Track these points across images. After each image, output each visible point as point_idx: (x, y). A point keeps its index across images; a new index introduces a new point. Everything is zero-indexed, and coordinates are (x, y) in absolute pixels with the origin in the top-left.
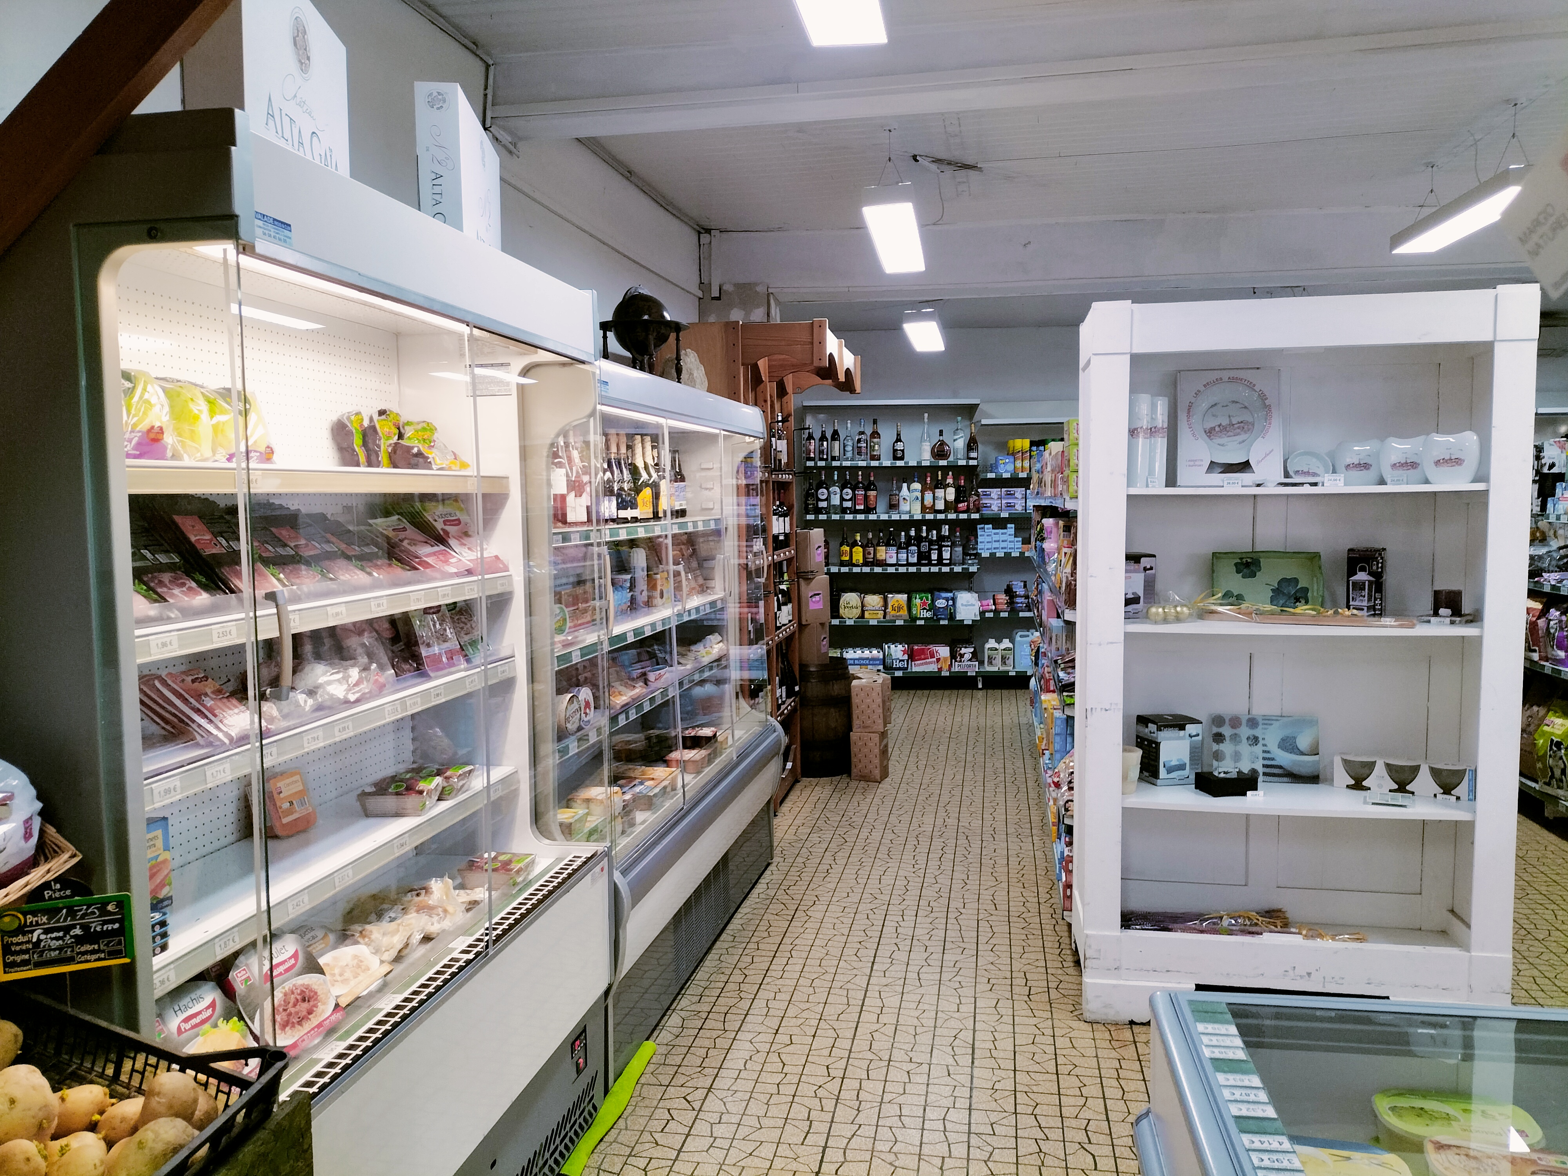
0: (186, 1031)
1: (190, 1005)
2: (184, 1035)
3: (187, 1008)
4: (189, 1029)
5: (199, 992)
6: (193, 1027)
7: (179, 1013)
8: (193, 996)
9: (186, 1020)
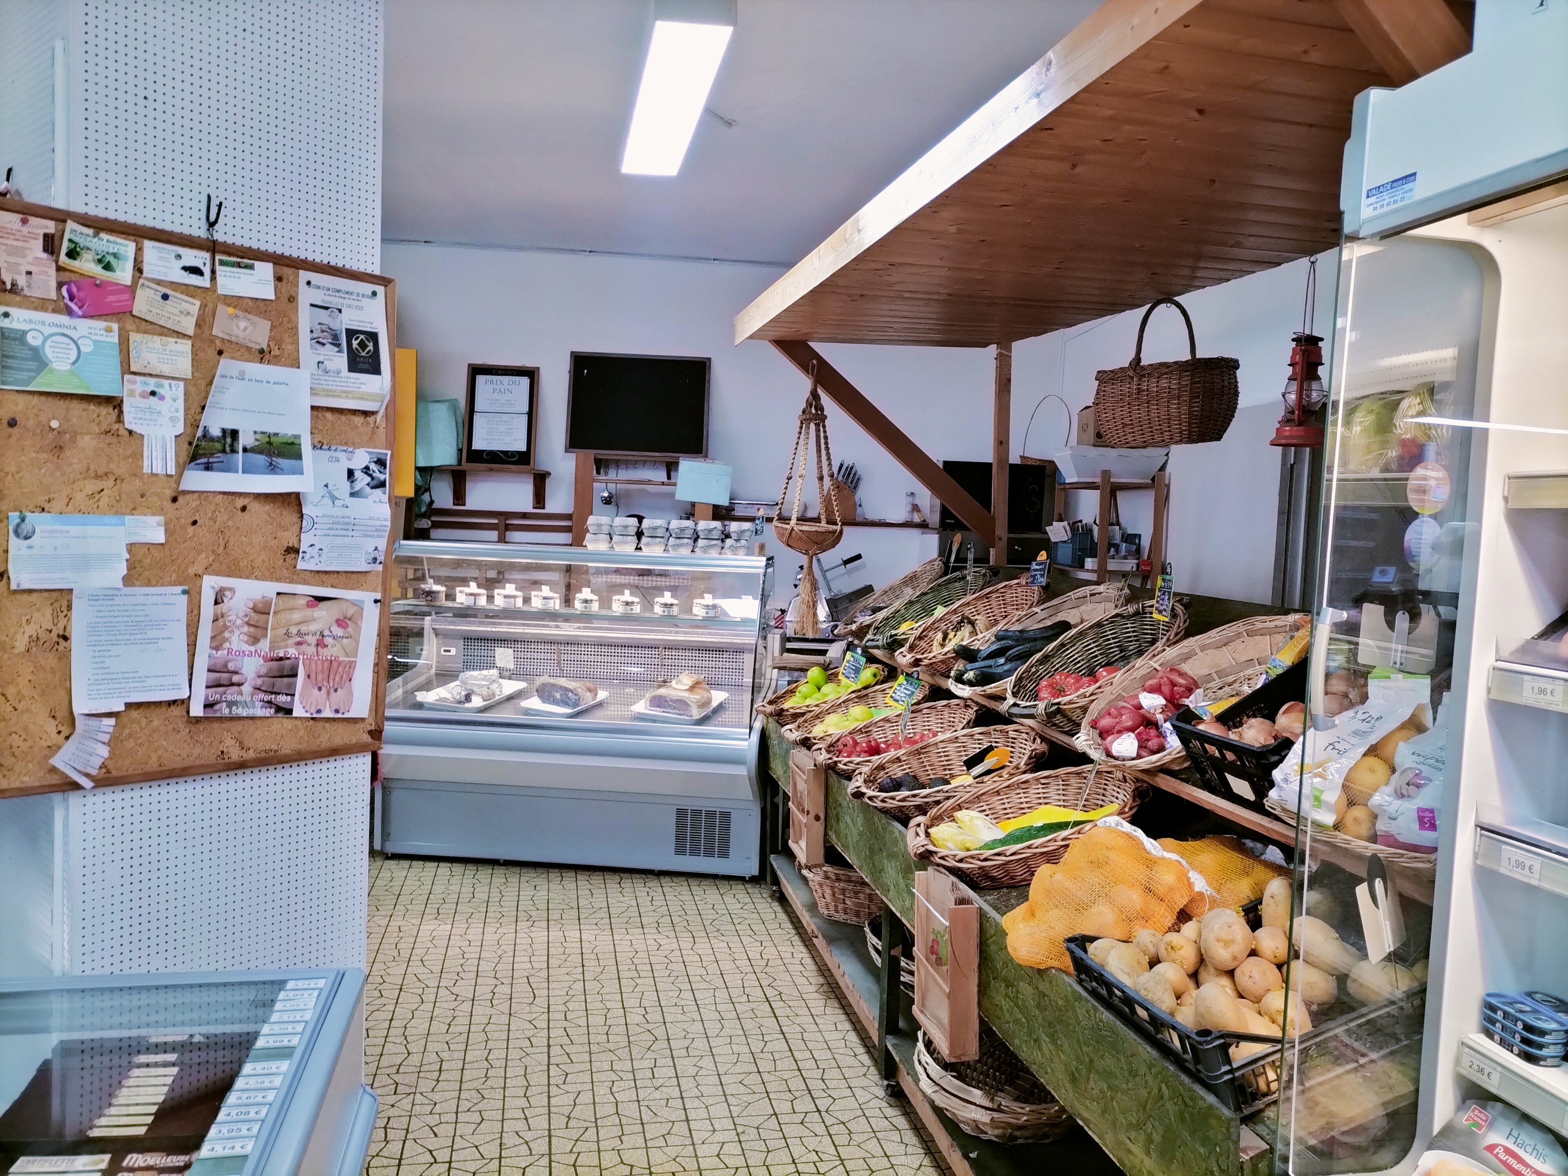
0: (1496, 1156)
1: (1529, 1149)
2: (1488, 1155)
3: (1521, 1146)
4: (1500, 1160)
5: (1547, 1152)
6: (1505, 1163)
7: (1513, 1139)
8: (1540, 1147)
9: (1508, 1151)
